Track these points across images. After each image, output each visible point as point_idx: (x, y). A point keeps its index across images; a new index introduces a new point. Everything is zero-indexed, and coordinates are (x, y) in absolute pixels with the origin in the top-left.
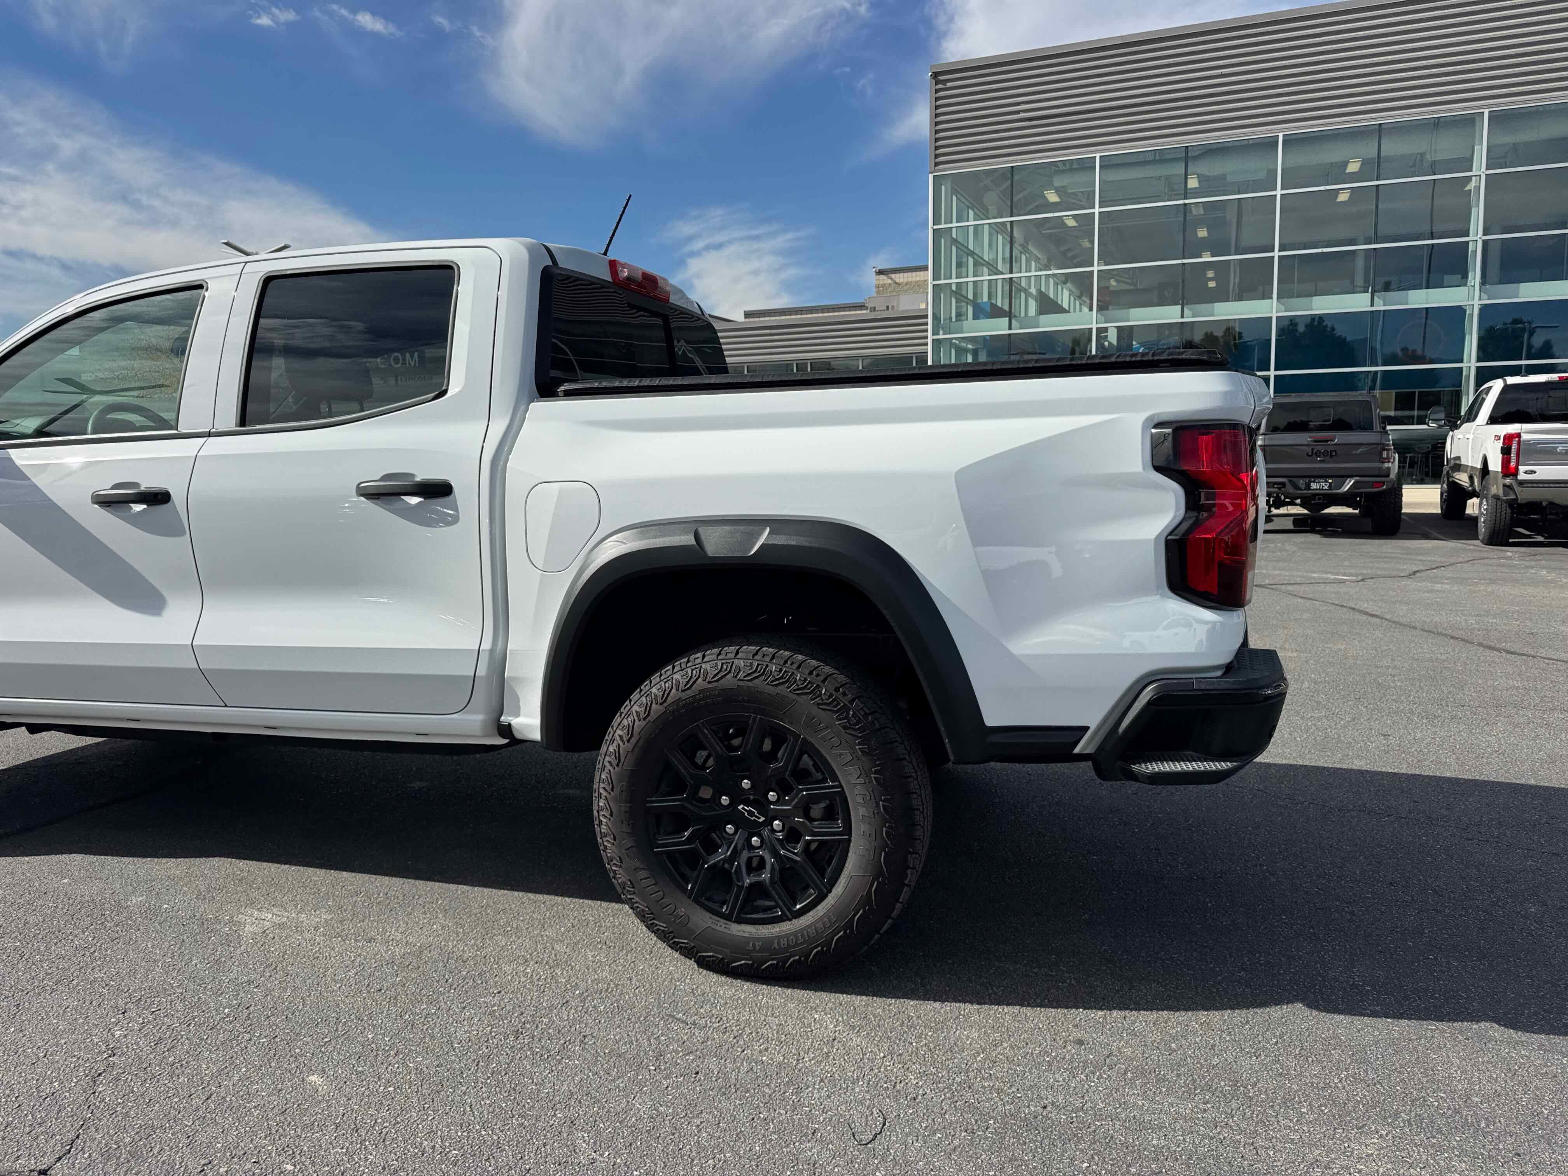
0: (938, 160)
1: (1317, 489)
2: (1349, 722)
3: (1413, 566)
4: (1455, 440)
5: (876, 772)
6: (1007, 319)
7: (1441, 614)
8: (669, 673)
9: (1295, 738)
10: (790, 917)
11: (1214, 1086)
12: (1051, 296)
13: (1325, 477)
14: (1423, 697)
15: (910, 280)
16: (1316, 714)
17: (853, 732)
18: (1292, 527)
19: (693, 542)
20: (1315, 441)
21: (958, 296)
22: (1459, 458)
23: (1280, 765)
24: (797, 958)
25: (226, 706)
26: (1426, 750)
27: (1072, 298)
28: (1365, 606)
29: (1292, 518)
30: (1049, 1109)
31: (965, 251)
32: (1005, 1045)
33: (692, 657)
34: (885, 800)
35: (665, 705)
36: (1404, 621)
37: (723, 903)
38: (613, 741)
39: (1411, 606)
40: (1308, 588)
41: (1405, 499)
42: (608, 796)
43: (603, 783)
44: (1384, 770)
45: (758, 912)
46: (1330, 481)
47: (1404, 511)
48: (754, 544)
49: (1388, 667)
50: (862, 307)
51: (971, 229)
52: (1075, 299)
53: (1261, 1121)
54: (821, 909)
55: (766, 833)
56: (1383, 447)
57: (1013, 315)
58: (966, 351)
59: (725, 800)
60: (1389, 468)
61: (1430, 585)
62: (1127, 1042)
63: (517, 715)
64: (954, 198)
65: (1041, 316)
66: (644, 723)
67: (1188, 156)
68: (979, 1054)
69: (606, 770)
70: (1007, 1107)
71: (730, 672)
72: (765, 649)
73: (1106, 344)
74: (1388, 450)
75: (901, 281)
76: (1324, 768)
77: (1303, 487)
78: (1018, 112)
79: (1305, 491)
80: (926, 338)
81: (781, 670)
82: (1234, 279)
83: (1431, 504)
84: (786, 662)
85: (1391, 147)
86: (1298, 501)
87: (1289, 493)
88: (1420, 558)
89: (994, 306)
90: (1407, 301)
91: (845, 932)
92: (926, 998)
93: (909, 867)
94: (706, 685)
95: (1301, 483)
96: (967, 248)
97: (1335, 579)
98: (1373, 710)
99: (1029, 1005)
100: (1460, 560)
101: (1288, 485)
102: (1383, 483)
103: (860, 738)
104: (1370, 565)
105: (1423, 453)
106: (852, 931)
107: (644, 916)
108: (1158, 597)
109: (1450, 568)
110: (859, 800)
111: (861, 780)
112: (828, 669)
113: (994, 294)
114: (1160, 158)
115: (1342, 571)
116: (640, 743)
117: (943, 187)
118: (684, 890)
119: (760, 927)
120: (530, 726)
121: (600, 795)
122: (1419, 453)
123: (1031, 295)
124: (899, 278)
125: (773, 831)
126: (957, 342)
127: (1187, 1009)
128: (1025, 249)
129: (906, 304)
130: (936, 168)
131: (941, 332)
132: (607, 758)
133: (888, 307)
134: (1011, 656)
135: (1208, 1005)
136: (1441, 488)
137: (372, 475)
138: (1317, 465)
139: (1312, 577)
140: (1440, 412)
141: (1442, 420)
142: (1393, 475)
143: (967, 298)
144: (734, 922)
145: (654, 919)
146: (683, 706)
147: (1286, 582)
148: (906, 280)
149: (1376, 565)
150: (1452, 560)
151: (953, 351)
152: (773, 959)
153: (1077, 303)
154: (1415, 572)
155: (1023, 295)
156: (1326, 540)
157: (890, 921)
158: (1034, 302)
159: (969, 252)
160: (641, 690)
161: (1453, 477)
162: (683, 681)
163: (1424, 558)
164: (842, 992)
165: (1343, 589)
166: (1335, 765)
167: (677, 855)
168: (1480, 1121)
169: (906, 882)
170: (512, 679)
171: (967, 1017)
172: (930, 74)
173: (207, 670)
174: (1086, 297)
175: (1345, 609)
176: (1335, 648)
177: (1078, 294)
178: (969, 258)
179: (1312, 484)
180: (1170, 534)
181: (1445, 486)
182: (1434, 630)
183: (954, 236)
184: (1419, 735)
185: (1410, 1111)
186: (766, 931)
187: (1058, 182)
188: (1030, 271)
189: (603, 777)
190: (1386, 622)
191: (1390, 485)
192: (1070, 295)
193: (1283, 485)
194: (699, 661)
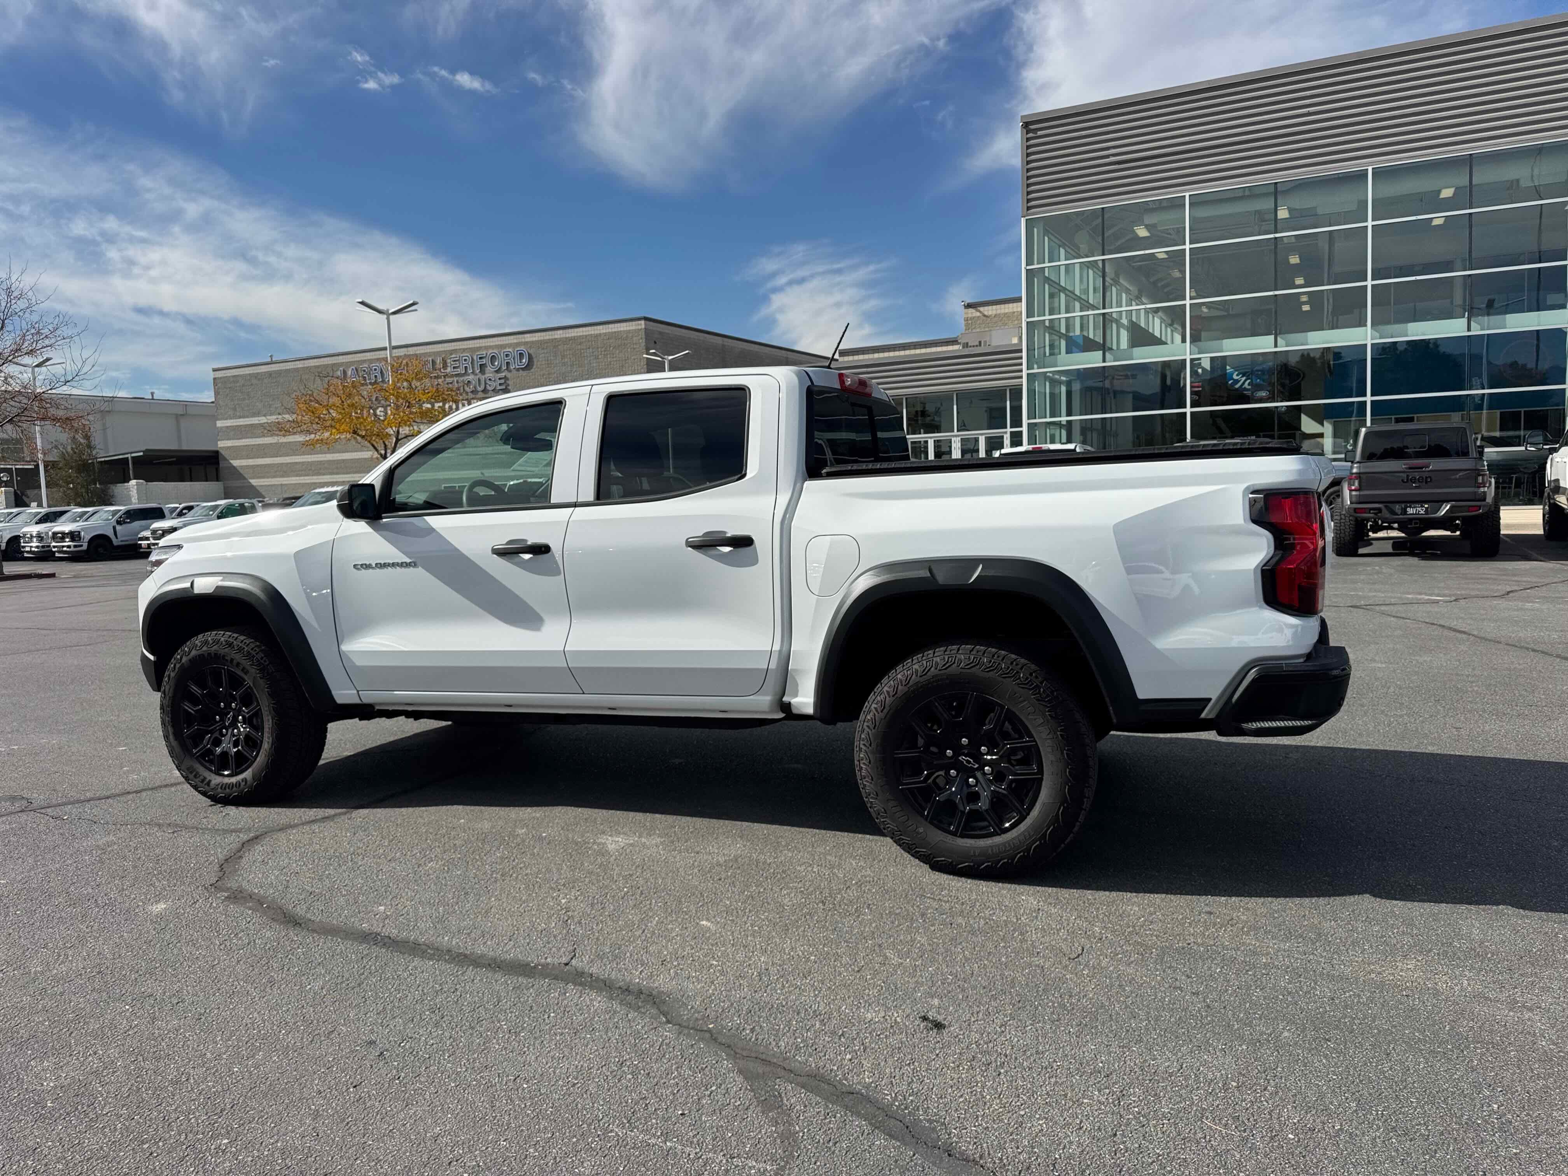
0: (1030, 204)
1: (1413, 514)
2: (1426, 718)
3: (1508, 586)
4: (1554, 463)
5: (1061, 731)
6: (1101, 352)
7: (1527, 631)
8: (909, 665)
9: (1379, 731)
10: (999, 832)
11: (1304, 935)
12: (1143, 325)
13: (1422, 502)
14: (1496, 700)
15: (999, 312)
16: (1399, 712)
17: (1044, 703)
18: (1390, 550)
19: (929, 575)
20: (1410, 468)
21: (1051, 331)
22: (1557, 481)
23: (1364, 750)
24: (1006, 860)
25: (584, 693)
26: (1491, 739)
27: (1163, 325)
28: (1454, 624)
29: (1392, 541)
30: (1192, 945)
31: (1057, 289)
32: (1158, 914)
33: (926, 653)
34: (1068, 750)
35: (908, 686)
36: (1489, 636)
37: (950, 824)
38: (869, 712)
39: (1498, 623)
40: (1400, 608)
41: (1502, 522)
42: (867, 750)
43: (863, 741)
44: (1452, 753)
45: (976, 831)
46: (1426, 506)
47: (1502, 532)
48: (972, 576)
49: (1468, 676)
50: (954, 342)
51: (1063, 269)
52: (1166, 327)
53: (1336, 952)
54: (1023, 827)
55: (979, 774)
56: (1478, 472)
57: (1106, 348)
58: (1060, 383)
59: (949, 752)
60: (1485, 493)
61: (1520, 604)
62: (1243, 913)
63: (796, 696)
64: (1046, 238)
65: (1135, 349)
66: (892, 699)
67: (1276, 192)
68: (1140, 918)
69: (865, 732)
70: (1164, 944)
71: (954, 663)
72: (978, 647)
73: (1200, 371)
74: (1483, 475)
75: (990, 313)
76: (1401, 752)
77: (1399, 512)
78: (1108, 156)
79: (1401, 516)
80: (1021, 371)
81: (991, 661)
82: (1328, 307)
83: (1534, 526)
84: (993, 656)
85: (1483, 176)
86: (1396, 525)
87: (1387, 518)
88: (1516, 578)
89: (1086, 338)
90: (1505, 325)
91: (1040, 842)
92: (1098, 889)
93: (1085, 797)
94: (937, 672)
95: (1397, 508)
96: (1059, 284)
97: (1428, 599)
98: (1450, 709)
99: (1172, 894)
100: (1556, 580)
101: (1384, 510)
102: (1480, 507)
103: (1048, 707)
104: (1465, 586)
105: (1529, 473)
106: (1045, 841)
107: (893, 834)
108: (1257, 608)
109: (1544, 588)
110: (1049, 749)
111: (1050, 736)
112: (1023, 661)
113: (1085, 325)
114: (1250, 194)
115: (1436, 592)
116: (891, 711)
117: (1035, 230)
118: (922, 815)
119: (978, 840)
120: (805, 704)
121: (860, 749)
122: (1525, 473)
123: (1123, 326)
124: (989, 310)
125: (984, 774)
126: (1051, 375)
127: (1286, 897)
128: (1116, 282)
129: (1000, 339)
130: (1029, 212)
131: (1035, 366)
132: (866, 724)
133: (980, 342)
134: (1156, 650)
135: (1302, 894)
136: (1544, 509)
137: (698, 531)
138: (1413, 491)
139: (1408, 598)
140: (1538, 436)
141: (1540, 444)
142: (1489, 499)
143: (1059, 332)
144: (959, 837)
145: (901, 835)
146: (921, 687)
147: (1380, 603)
148: (994, 312)
149: (1471, 586)
150: (1547, 581)
151: (1048, 384)
152: (989, 862)
153: (1169, 330)
154: (1508, 593)
155: (1114, 326)
156: (1423, 563)
157: (1072, 835)
158: (1126, 332)
159: (1060, 288)
160: (889, 677)
161: (1554, 499)
162: (920, 670)
163: (1519, 579)
164: (1039, 886)
165: (1435, 609)
166: (1411, 750)
167: (915, 791)
168: (1488, 954)
169: (1084, 807)
170: (795, 670)
171: (1129, 900)
172: (1021, 124)
173: (574, 668)
174: (1177, 324)
175: (1435, 627)
176: (1421, 660)
177: (1170, 322)
178: (1061, 294)
179: (1408, 509)
180: (1264, 566)
181: (1547, 507)
182: (1517, 644)
183: (1047, 275)
184: (1487, 728)
185: (1440, 949)
186: (982, 843)
187: (1149, 219)
188: (1121, 306)
189: (863, 736)
190: (1473, 638)
191: (1486, 509)
192: (1161, 323)
193: (1380, 510)
194: (931, 655)
